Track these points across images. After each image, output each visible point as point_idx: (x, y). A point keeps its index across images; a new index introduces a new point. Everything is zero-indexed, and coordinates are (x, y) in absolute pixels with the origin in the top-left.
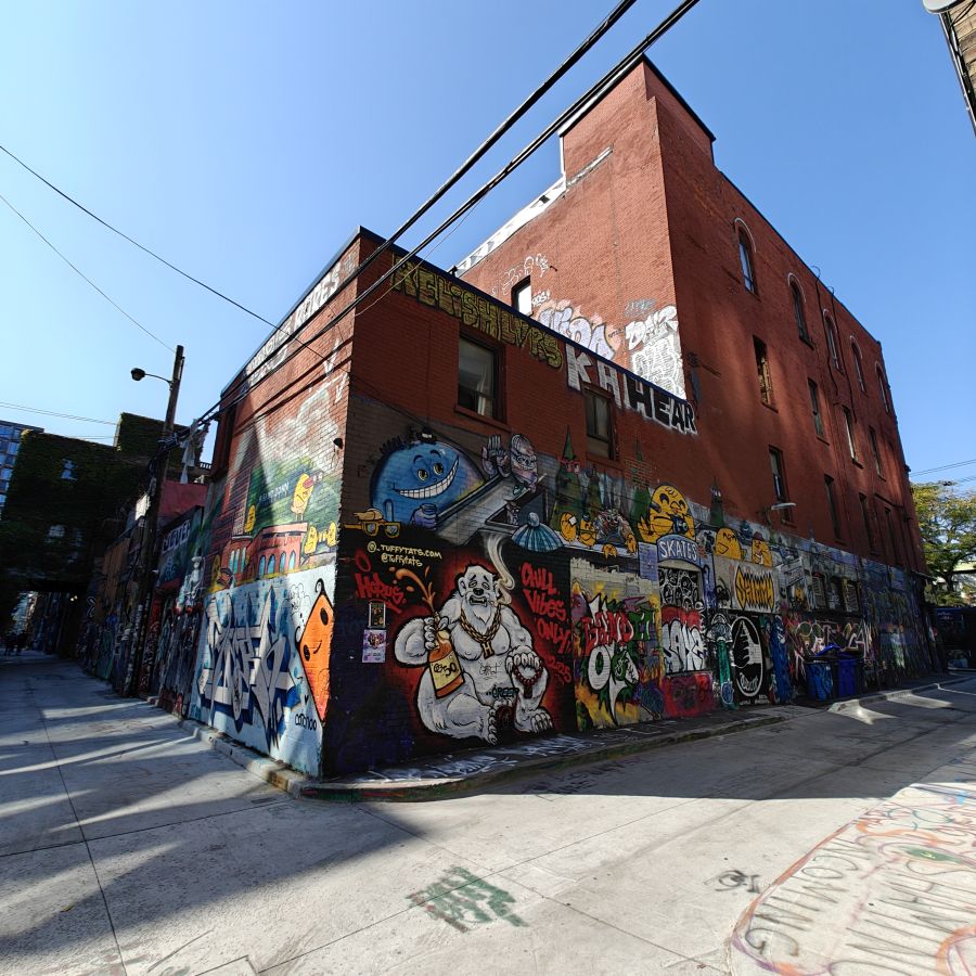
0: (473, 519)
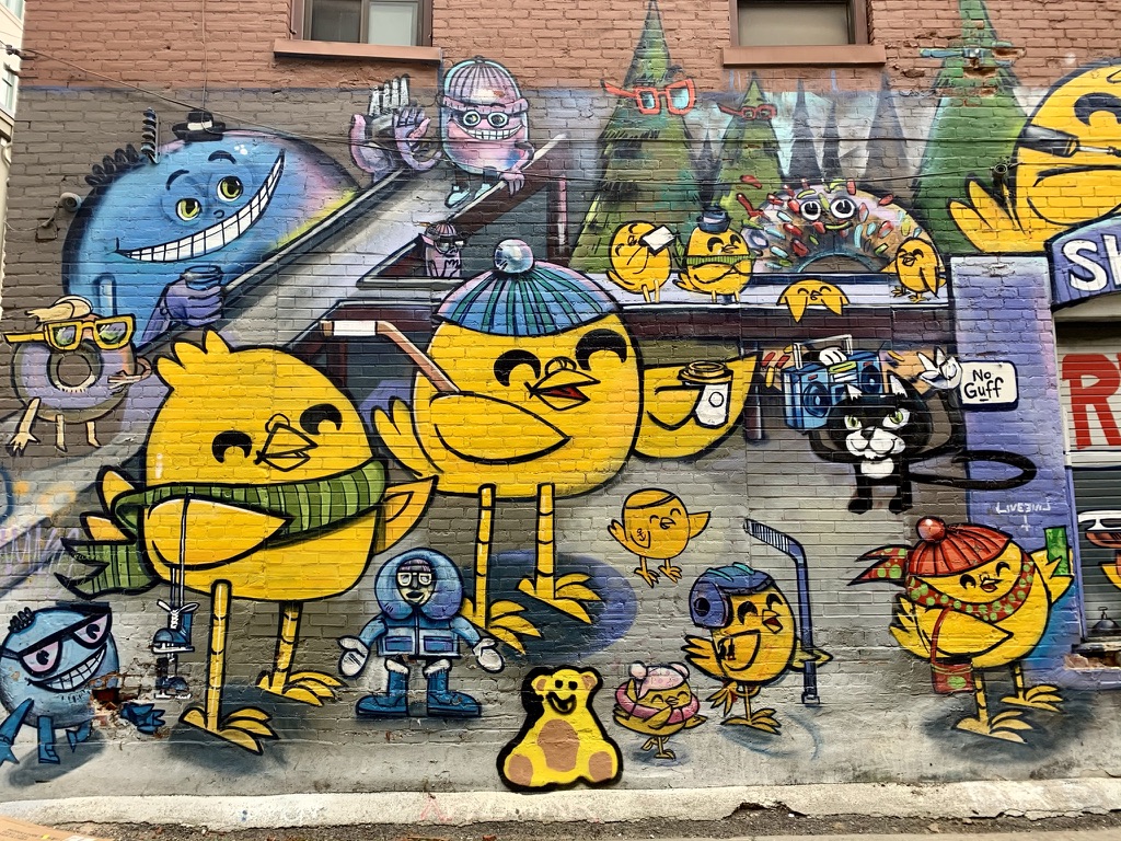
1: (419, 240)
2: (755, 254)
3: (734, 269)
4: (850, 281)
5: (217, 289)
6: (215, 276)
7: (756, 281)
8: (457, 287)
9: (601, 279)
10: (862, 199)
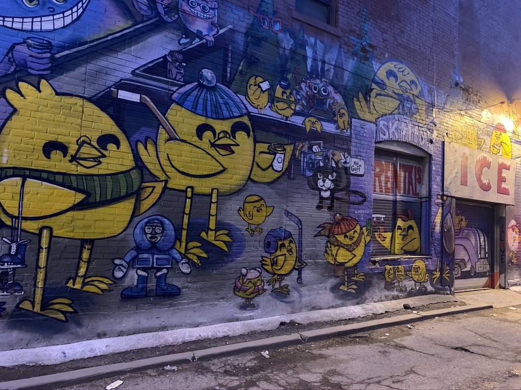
0: (112, 66)
1: (165, 57)
2: (297, 102)
3: (289, 107)
4: (324, 120)
5: (48, 55)
6: (48, 47)
7: (296, 113)
8: (182, 86)
9: (243, 98)
10: (330, 89)
